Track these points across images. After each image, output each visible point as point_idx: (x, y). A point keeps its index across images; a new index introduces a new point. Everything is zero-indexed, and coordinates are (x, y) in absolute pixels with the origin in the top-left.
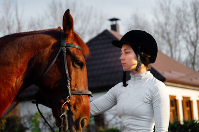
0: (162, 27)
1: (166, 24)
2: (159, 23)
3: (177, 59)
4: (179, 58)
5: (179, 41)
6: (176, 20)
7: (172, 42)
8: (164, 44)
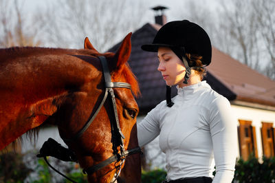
0: (230, 19)
1: (237, 15)
2: (227, 13)
3: (253, 67)
4: (257, 64)
5: (256, 40)
6: (252, 9)
7: (246, 42)
8: (233, 44)
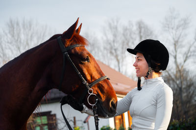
0: (110, 44)
1: (114, 41)
2: (108, 41)
5: (125, 57)
6: (123, 38)
7: (119, 58)
8: (112, 59)
